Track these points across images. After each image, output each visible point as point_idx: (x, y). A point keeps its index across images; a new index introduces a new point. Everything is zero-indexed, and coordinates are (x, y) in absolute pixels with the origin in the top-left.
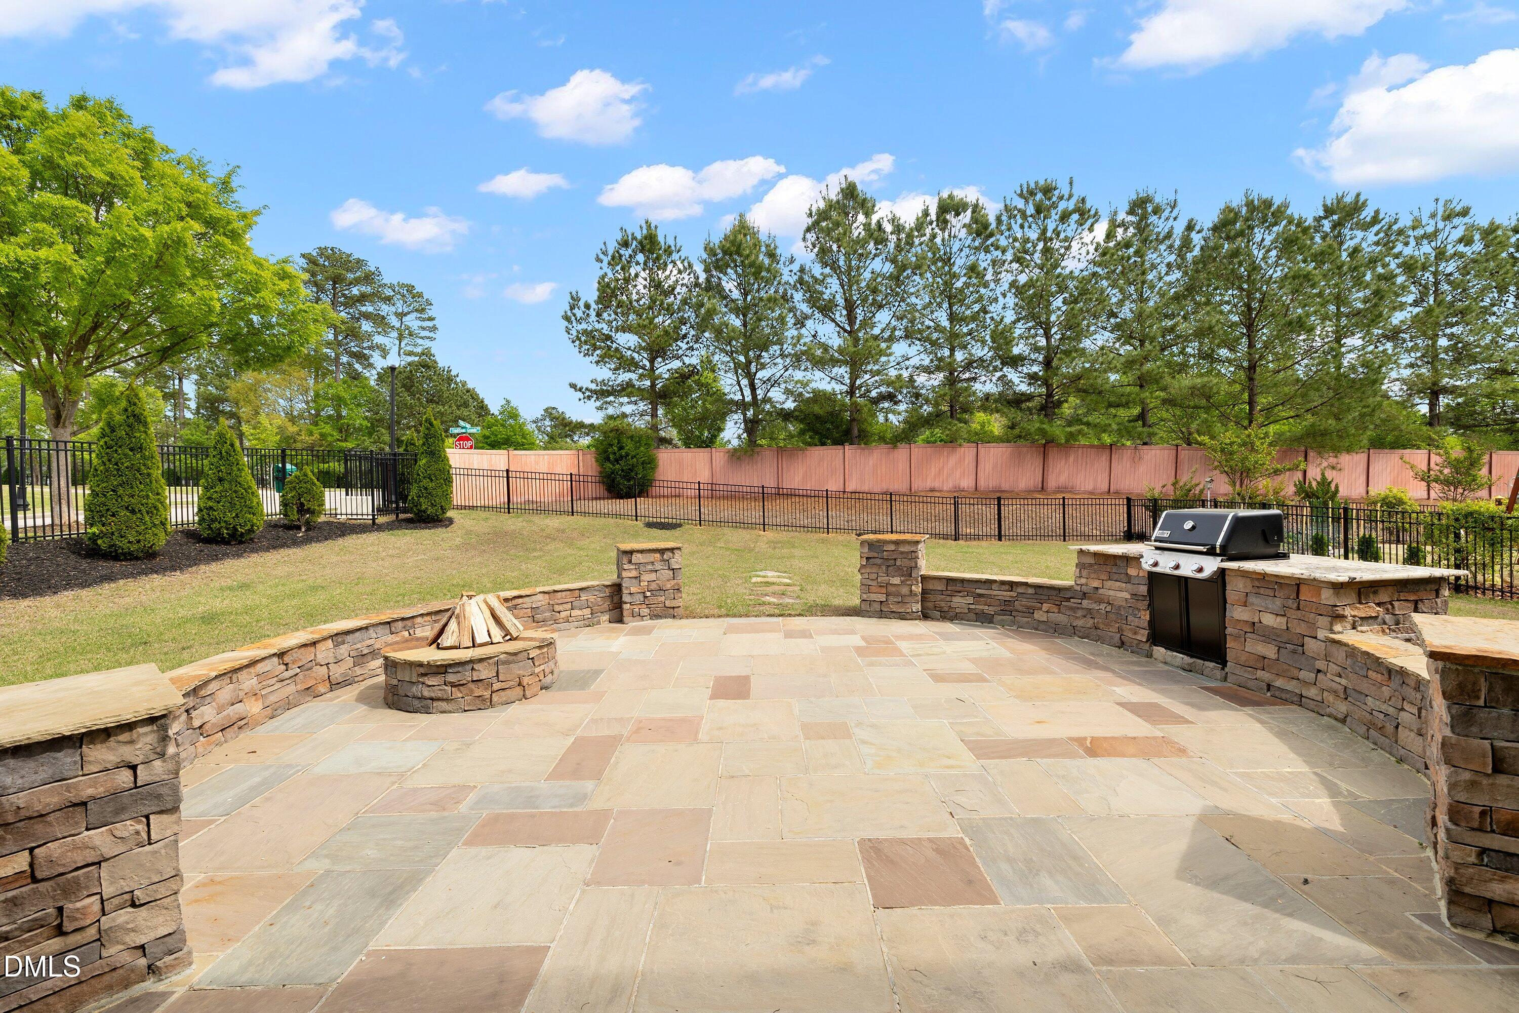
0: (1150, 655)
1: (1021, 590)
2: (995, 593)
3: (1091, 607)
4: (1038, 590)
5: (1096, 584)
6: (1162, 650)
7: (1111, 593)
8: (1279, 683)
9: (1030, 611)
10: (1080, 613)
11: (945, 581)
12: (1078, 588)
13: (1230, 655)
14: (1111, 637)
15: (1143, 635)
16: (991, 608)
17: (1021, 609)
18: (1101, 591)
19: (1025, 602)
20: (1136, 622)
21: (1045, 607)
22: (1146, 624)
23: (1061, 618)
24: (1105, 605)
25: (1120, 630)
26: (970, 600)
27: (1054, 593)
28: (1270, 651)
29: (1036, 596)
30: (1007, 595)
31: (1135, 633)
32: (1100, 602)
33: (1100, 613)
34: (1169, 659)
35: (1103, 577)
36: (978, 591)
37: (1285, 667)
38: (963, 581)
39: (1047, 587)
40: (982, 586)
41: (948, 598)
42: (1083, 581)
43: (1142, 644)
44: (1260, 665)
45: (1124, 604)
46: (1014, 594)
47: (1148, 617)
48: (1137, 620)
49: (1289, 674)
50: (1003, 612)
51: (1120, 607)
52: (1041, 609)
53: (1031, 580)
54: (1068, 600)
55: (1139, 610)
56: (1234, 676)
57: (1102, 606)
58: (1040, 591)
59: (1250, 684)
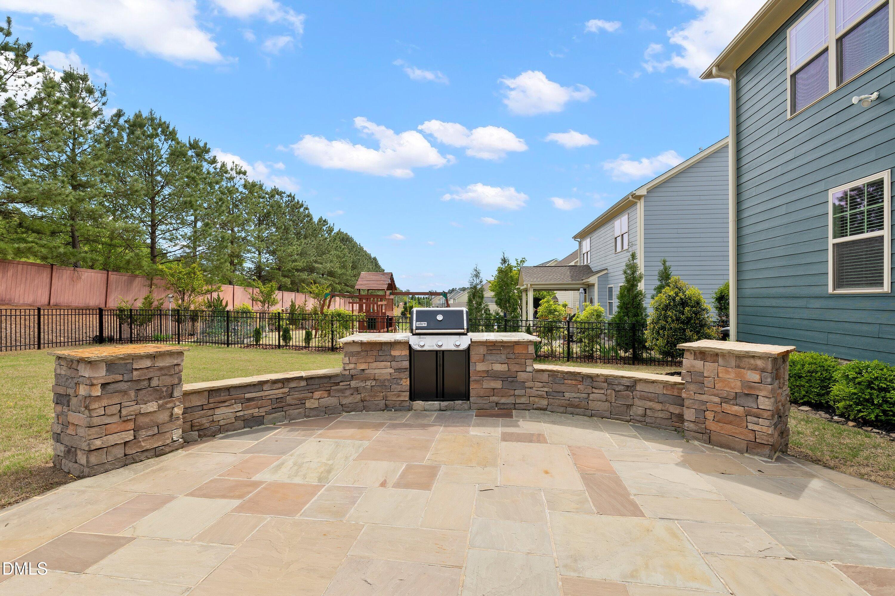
0: (410, 409)
1: (293, 385)
2: (267, 393)
3: (358, 385)
4: (310, 382)
5: (363, 367)
6: (421, 402)
7: (377, 371)
8: (503, 400)
9: (302, 403)
10: (348, 393)
11: (206, 394)
12: (347, 373)
13: (472, 393)
14: (377, 405)
15: (405, 396)
16: (261, 410)
17: (294, 402)
18: (366, 372)
19: (297, 395)
20: (399, 388)
21: (317, 394)
22: (408, 388)
23: (331, 401)
24: (371, 381)
25: (385, 398)
26: (238, 407)
27: (326, 381)
28: (498, 384)
29: (308, 387)
30: (278, 392)
31: (399, 396)
32: (366, 379)
33: (367, 389)
34: (427, 407)
35: (370, 360)
36: (248, 396)
37: (507, 390)
38: (228, 389)
39: (318, 377)
40: (252, 389)
41: (210, 412)
42: (352, 366)
43: (404, 403)
44: (492, 394)
45: (389, 377)
46: (286, 390)
47: (408, 383)
48: (400, 386)
49: (508, 394)
50: (275, 410)
51: (385, 380)
52: (312, 398)
53: (303, 374)
54: (337, 384)
55: (401, 379)
56: (476, 405)
57: (368, 383)
58: (312, 382)
59: (486, 406)
